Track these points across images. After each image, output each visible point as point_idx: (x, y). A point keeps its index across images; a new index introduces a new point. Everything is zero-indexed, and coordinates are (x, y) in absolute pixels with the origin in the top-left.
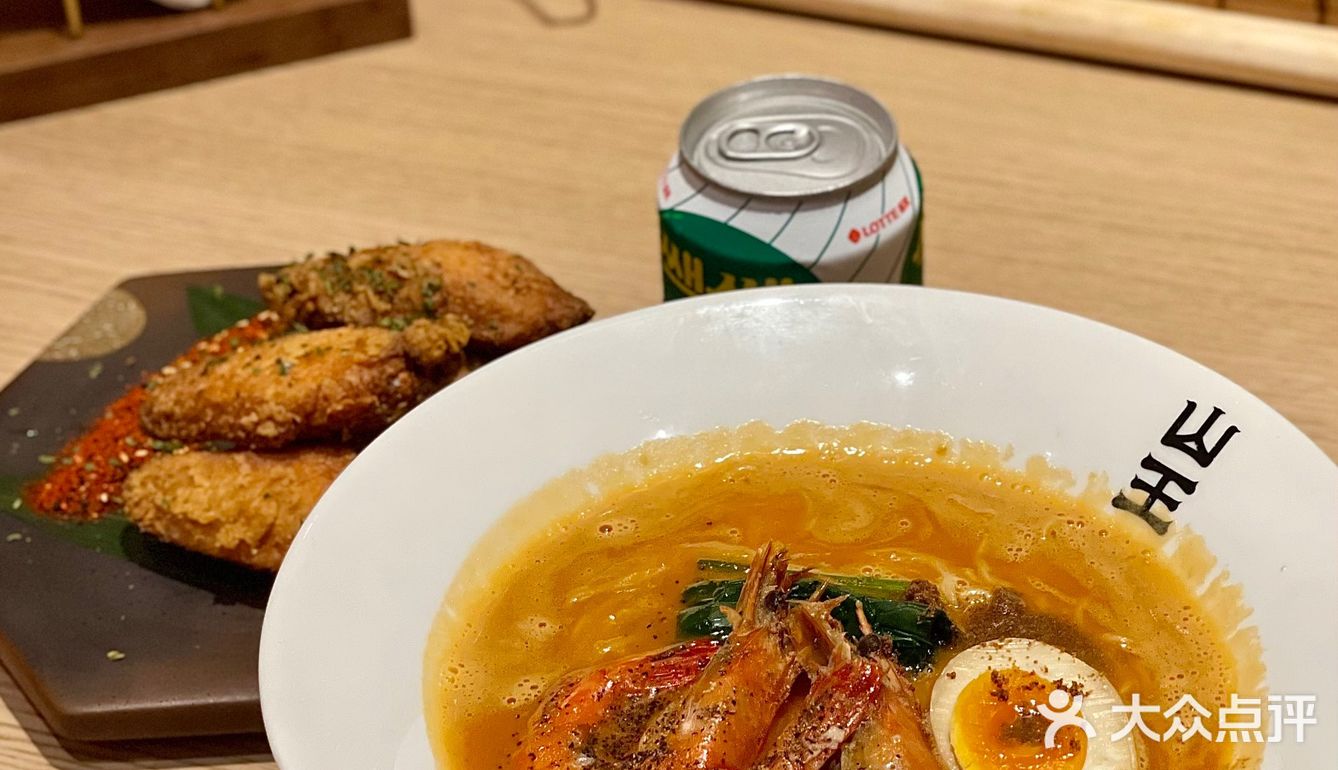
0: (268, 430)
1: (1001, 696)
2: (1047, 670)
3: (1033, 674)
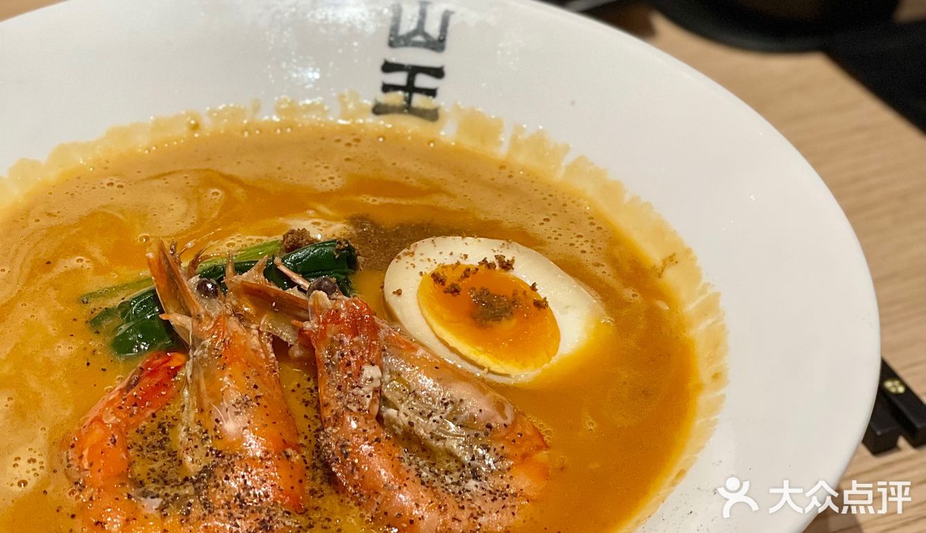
1: (455, 291)
2: (466, 256)
3: (458, 263)
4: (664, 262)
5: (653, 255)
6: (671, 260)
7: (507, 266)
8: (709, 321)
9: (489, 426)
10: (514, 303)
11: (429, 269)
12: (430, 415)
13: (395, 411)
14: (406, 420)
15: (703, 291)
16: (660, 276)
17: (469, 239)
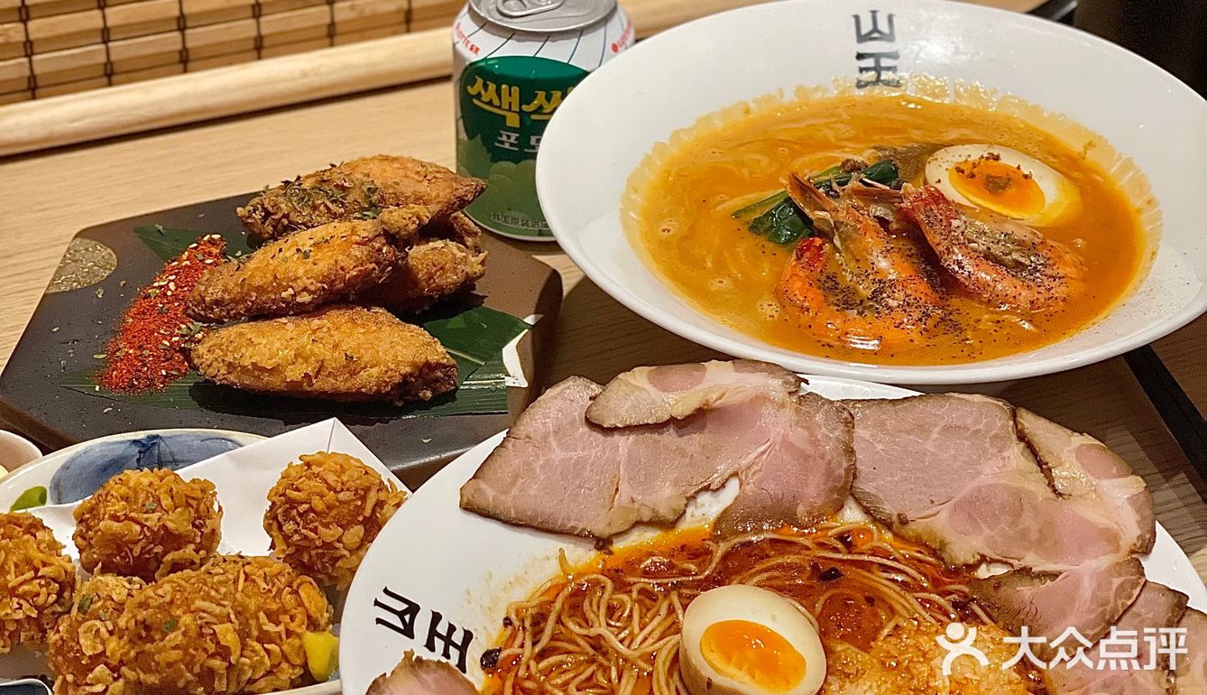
0: (305, 298)
1: (973, 176)
2: (969, 156)
3: (966, 160)
4: (1085, 147)
5: (1076, 147)
6: (1090, 145)
7: (997, 158)
8: (1131, 174)
9: (1033, 244)
10: (1009, 179)
11: (951, 166)
12: (998, 243)
13: (976, 245)
14: (985, 247)
15: (1119, 158)
16: (1084, 158)
17: (967, 146)
